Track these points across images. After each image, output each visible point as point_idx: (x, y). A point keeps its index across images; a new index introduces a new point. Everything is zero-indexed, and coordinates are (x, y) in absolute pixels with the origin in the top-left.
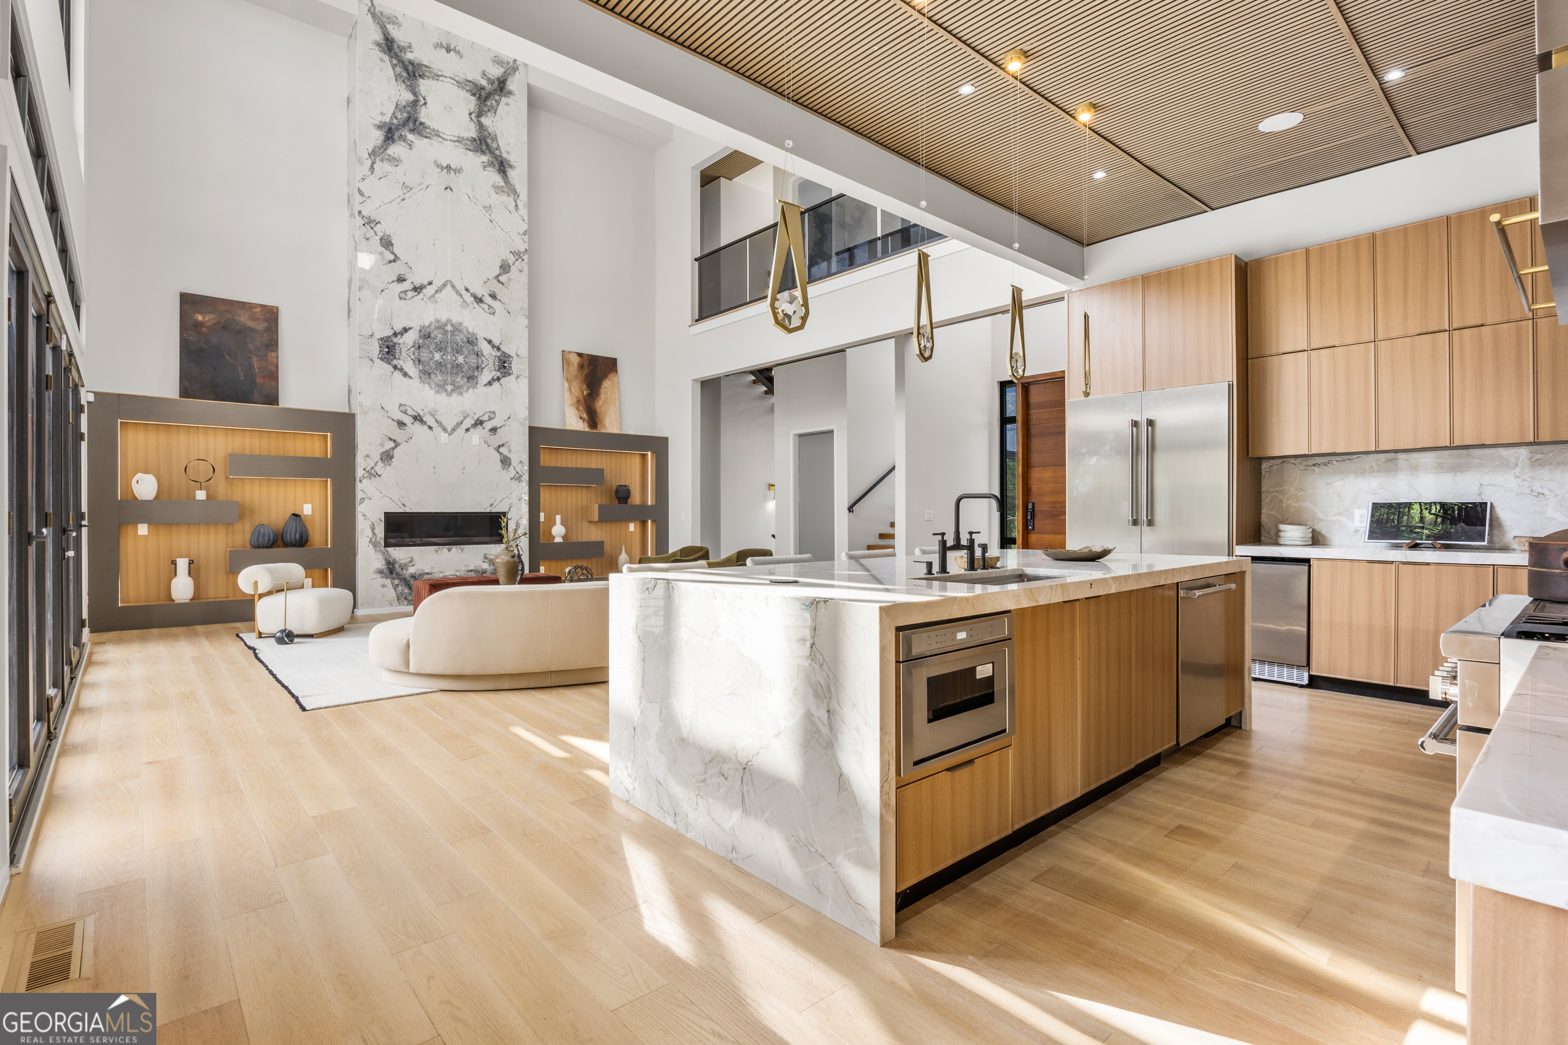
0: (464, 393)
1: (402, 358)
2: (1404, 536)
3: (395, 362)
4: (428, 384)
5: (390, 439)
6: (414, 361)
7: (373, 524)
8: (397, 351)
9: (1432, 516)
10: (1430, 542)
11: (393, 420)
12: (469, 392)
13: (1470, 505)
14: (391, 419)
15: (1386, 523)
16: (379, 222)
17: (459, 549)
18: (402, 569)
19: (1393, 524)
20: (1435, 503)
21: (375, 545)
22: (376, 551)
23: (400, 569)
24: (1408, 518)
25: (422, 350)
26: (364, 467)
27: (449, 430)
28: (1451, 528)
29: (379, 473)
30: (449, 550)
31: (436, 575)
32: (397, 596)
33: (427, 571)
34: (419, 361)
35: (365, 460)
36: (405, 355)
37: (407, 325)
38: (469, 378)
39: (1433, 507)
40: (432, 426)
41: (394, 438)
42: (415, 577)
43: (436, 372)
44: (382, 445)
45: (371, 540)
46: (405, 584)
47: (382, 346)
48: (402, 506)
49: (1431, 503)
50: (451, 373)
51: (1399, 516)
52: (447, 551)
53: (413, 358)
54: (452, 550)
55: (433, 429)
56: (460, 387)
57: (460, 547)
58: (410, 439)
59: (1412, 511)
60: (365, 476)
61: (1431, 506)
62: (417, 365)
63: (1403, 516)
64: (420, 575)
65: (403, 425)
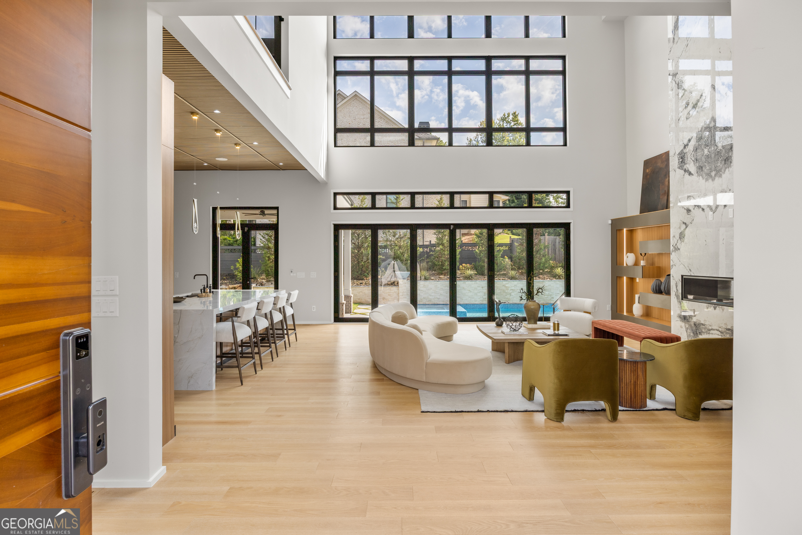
0: (722, 174)
1: (688, 162)
3: (685, 167)
4: (702, 175)
5: (684, 223)
6: (694, 162)
7: (677, 283)
8: (686, 158)
11: (685, 209)
12: (726, 172)
14: (683, 209)
16: (677, 73)
17: (721, 309)
18: (690, 317)
21: (677, 296)
22: (678, 301)
23: (689, 317)
25: (698, 150)
26: (673, 244)
27: (714, 209)
29: (679, 248)
30: (715, 308)
31: (707, 327)
32: (687, 336)
33: (702, 322)
34: (697, 160)
35: (673, 239)
36: (690, 159)
37: (689, 137)
38: (725, 160)
40: (704, 208)
41: (685, 222)
42: (696, 325)
43: (706, 164)
44: (680, 228)
45: (676, 294)
46: (691, 329)
47: (679, 158)
48: (689, 271)
50: (714, 161)
52: (713, 309)
53: (693, 160)
54: (717, 308)
55: (705, 210)
56: (720, 170)
57: (721, 307)
58: (693, 221)
60: (673, 250)
62: (695, 164)
64: (699, 324)
65: (689, 212)
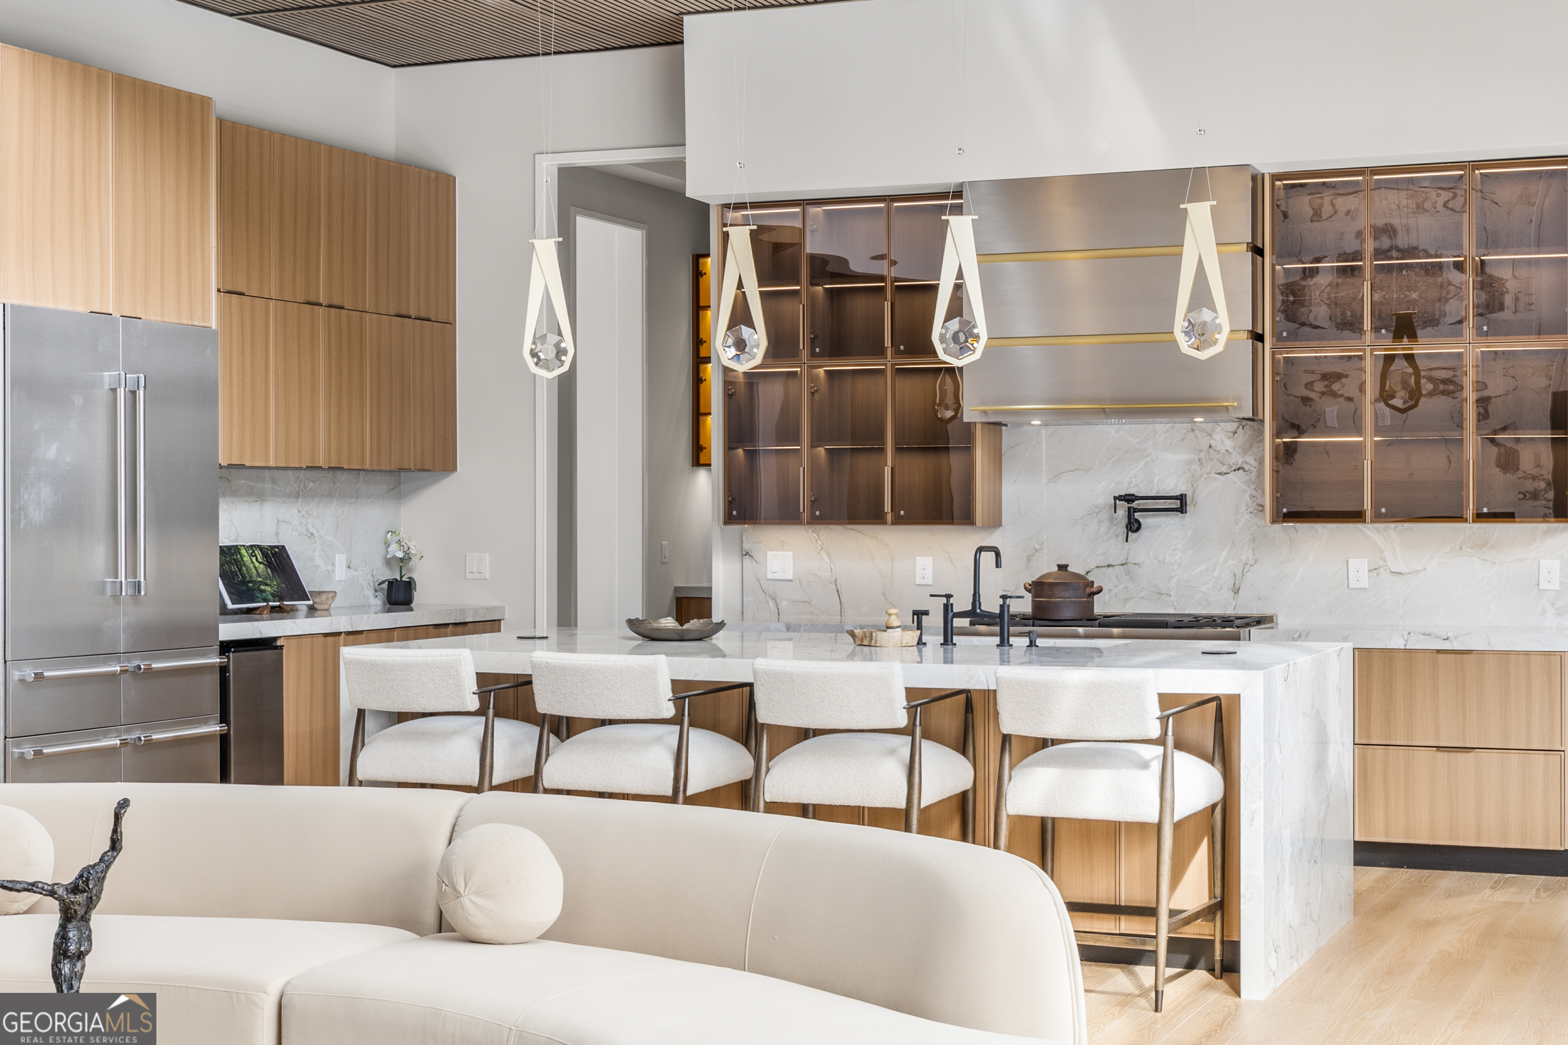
2: (257, 597)
9: (262, 566)
10: (279, 603)
13: (276, 550)
15: (234, 579)
19: (239, 580)
20: (254, 546)
24: (247, 569)
28: (282, 584)
39: (256, 552)
49: (252, 546)
51: (237, 567)
59: (244, 559)
61: (254, 551)
63: (241, 567)
